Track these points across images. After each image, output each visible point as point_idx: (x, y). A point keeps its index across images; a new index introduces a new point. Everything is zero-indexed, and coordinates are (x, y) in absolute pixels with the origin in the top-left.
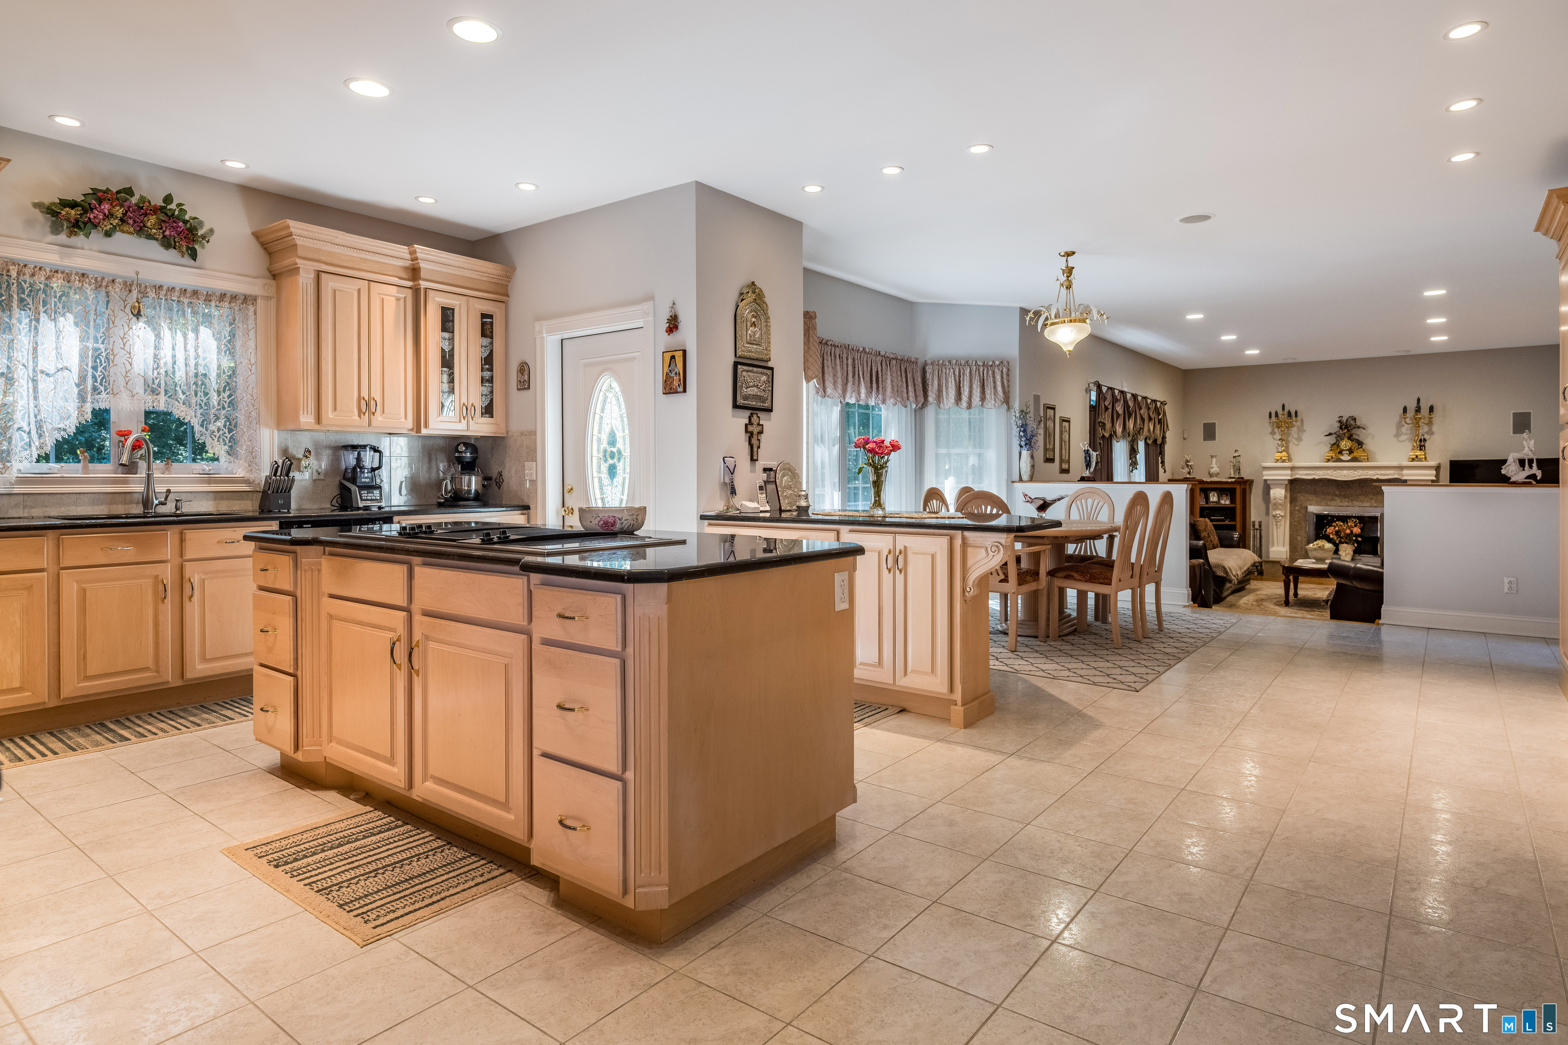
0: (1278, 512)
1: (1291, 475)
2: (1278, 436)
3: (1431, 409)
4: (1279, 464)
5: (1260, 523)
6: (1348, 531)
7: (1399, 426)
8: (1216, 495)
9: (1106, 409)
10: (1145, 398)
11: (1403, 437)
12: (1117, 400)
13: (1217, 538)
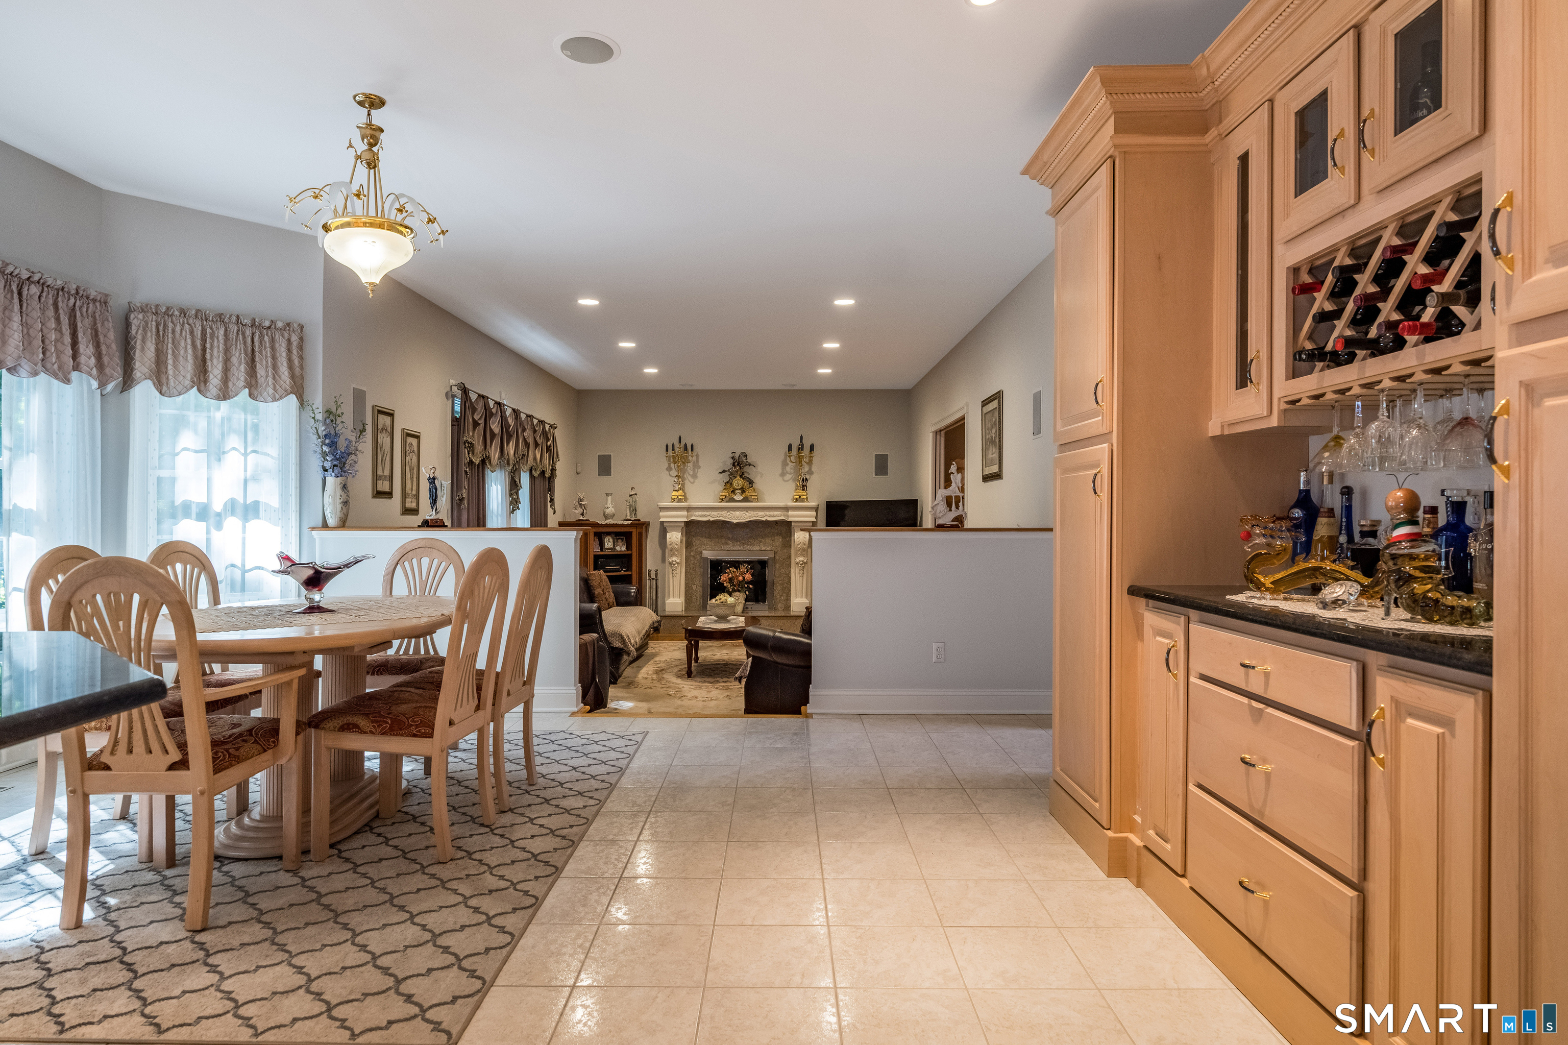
0: (674, 559)
1: (687, 517)
2: (674, 473)
3: (812, 448)
4: (675, 504)
5: (656, 571)
6: (741, 578)
7: (785, 464)
8: (611, 540)
9: (476, 424)
10: (530, 417)
11: (788, 477)
12: (492, 415)
13: (612, 594)
